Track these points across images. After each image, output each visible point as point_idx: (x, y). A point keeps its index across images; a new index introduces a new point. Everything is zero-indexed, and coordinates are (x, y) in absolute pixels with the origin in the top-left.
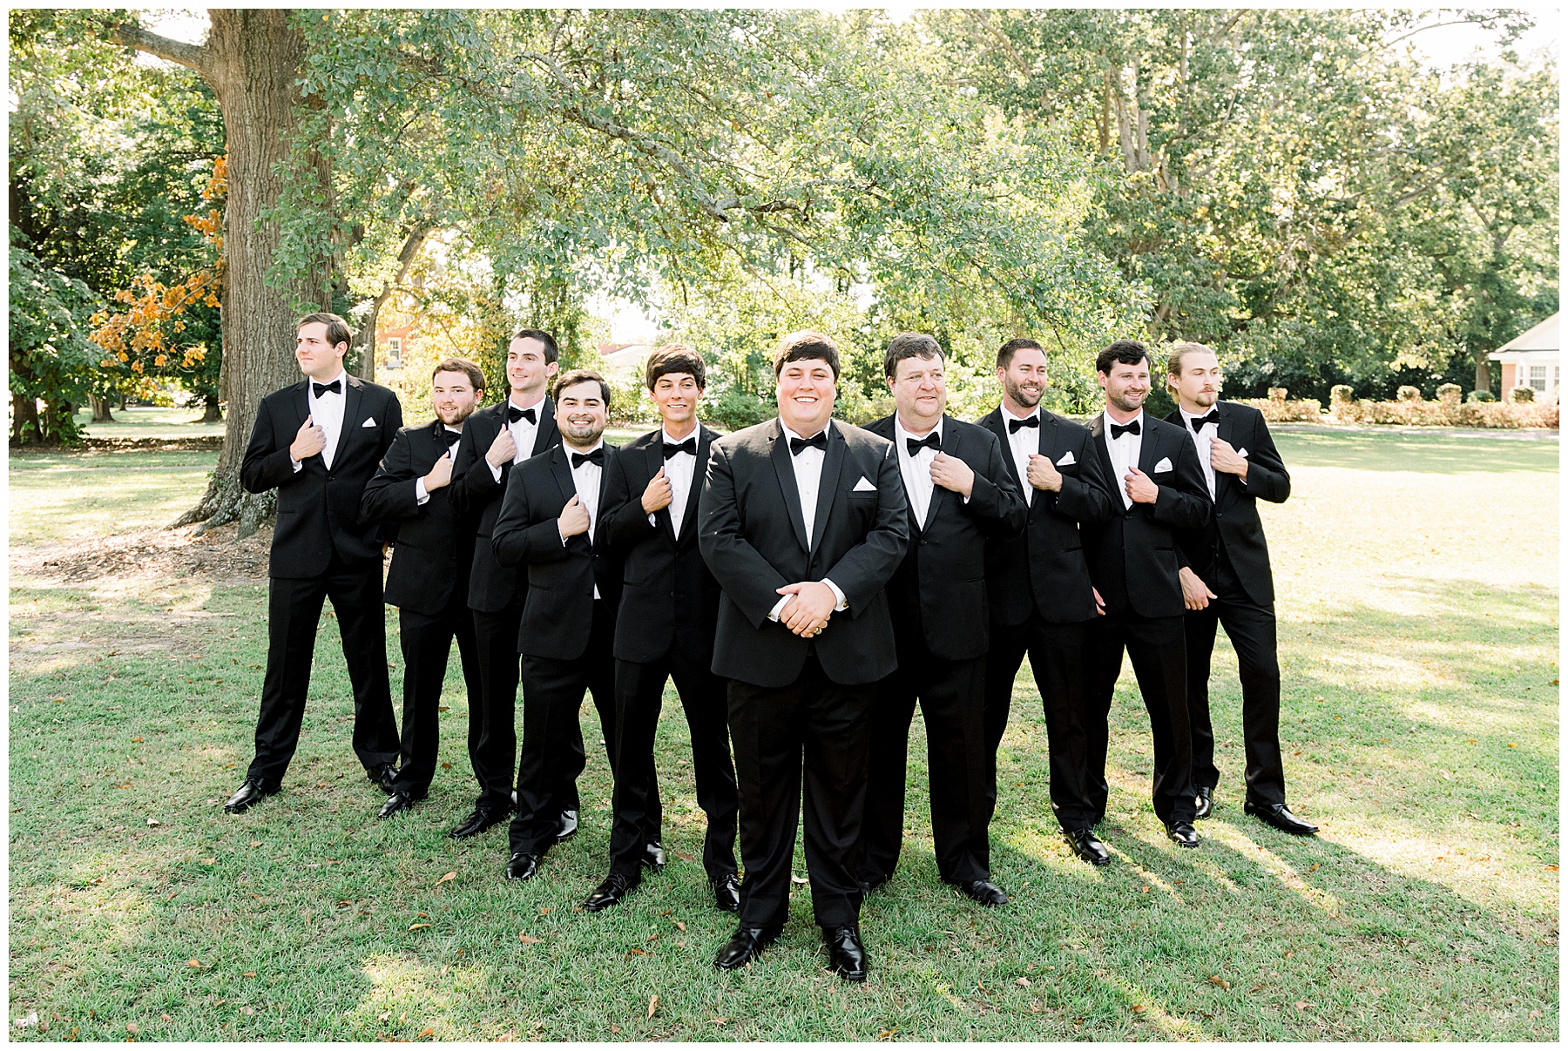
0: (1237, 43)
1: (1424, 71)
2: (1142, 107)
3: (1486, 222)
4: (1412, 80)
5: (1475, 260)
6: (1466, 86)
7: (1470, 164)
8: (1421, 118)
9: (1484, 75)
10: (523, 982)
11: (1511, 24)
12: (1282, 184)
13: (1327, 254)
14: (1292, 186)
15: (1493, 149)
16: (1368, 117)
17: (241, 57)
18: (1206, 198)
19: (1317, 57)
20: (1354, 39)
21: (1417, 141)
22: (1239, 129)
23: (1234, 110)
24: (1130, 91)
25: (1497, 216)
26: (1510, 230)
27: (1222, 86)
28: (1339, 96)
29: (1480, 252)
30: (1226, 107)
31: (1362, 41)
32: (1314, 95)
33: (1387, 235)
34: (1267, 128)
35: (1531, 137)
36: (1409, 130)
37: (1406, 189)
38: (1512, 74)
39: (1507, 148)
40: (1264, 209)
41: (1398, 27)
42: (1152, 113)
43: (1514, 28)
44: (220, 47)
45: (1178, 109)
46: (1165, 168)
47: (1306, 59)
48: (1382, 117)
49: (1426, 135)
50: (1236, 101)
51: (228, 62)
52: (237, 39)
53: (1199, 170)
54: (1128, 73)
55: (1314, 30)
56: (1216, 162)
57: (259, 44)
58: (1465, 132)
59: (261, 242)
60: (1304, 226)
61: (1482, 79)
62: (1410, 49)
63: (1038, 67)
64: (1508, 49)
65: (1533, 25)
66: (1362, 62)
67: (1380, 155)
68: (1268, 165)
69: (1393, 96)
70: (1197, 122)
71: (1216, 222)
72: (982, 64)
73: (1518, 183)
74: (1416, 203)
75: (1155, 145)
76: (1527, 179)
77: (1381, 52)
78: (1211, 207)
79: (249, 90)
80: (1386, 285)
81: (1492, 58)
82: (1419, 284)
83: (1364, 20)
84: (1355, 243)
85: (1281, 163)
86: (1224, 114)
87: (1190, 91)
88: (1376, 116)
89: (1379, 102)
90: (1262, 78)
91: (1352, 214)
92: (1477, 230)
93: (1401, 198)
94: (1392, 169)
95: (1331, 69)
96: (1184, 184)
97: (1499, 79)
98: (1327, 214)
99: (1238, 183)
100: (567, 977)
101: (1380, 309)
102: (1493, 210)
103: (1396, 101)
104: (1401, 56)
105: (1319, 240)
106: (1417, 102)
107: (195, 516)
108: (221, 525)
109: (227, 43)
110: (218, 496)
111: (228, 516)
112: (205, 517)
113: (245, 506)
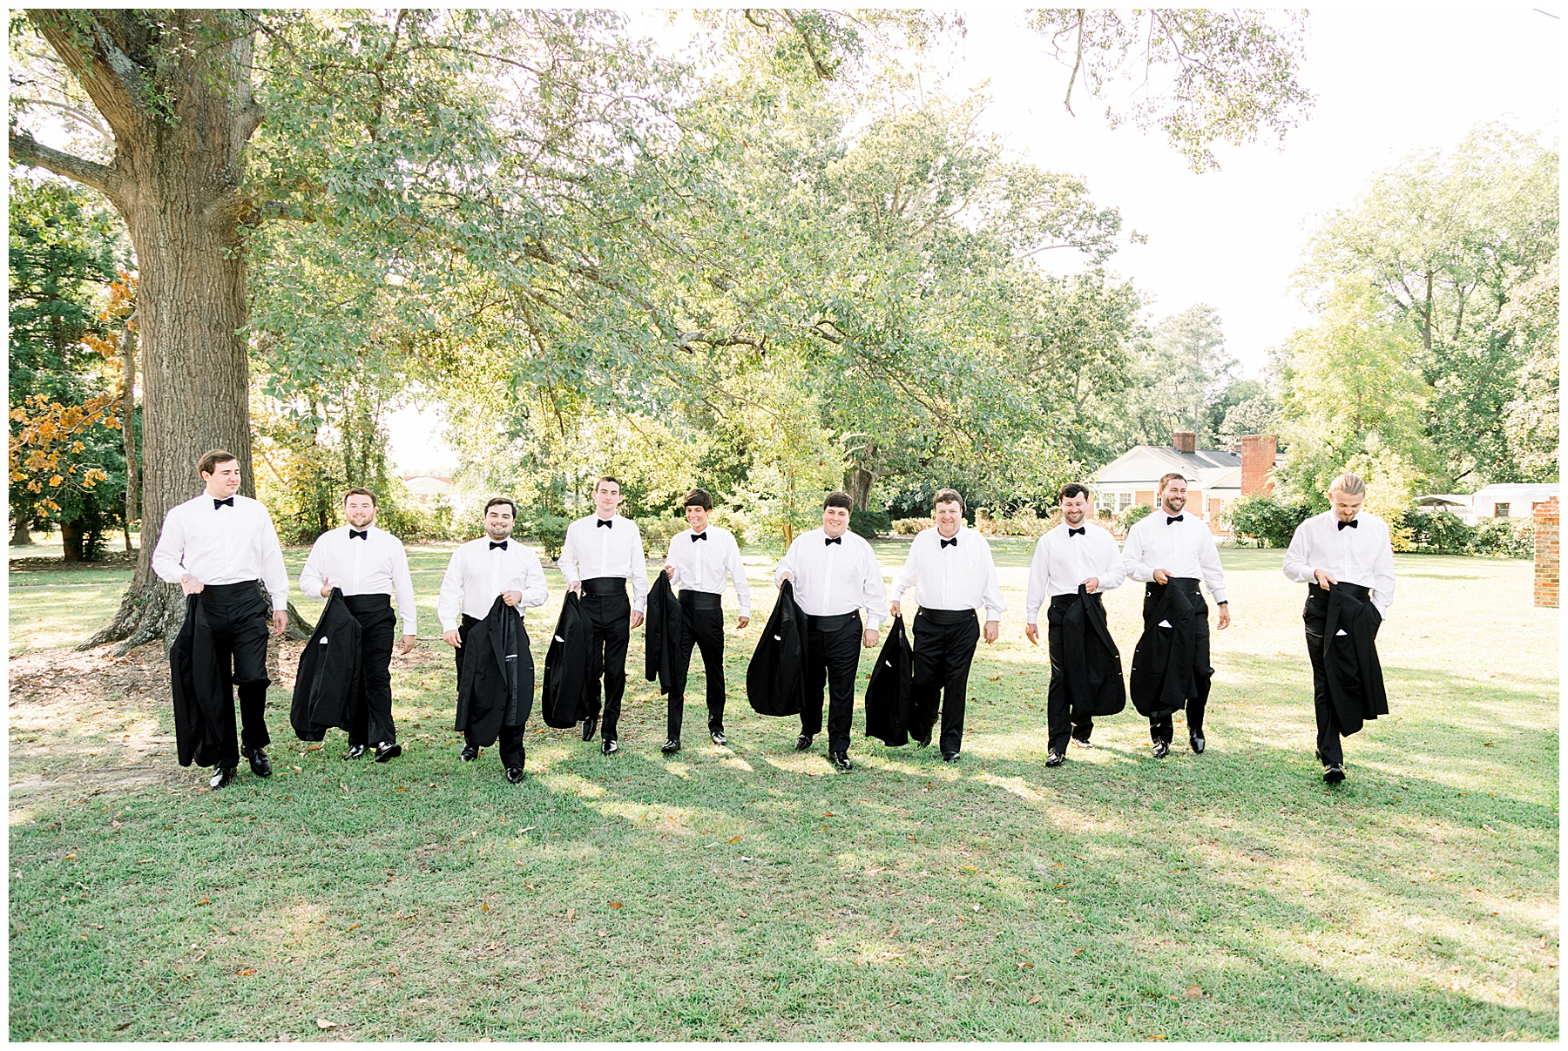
17: (155, 180)
44: (128, 167)
51: (138, 183)
52: (149, 161)
57: (174, 168)
59: (179, 364)
79: (164, 212)
107: (110, 636)
108: (143, 643)
109: (137, 164)
110: (134, 615)
111: (149, 635)
112: (122, 637)
113: (168, 624)
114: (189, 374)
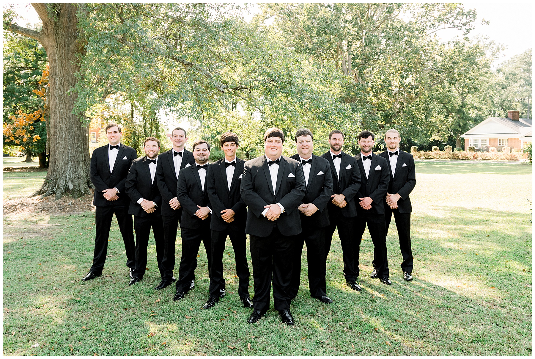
0: (380, 33)
1: (440, 43)
2: (349, 54)
3: (459, 93)
4: (436, 46)
5: (456, 105)
6: (453, 48)
7: (454, 74)
8: (439, 59)
9: (459, 45)
11: (467, 28)
12: (395, 80)
13: (409, 103)
14: (398, 81)
15: (462, 69)
16: (422, 58)
17: (54, 36)
18: (370, 85)
19: (406, 38)
20: (417, 32)
21: (438, 66)
22: (380, 62)
23: (379, 55)
24: (345, 49)
25: (463, 91)
26: (467, 95)
27: (375, 48)
28: (413, 51)
29: (457, 102)
30: (377, 55)
31: (420, 33)
32: (405, 51)
33: (428, 97)
34: (389, 61)
35: (474, 65)
36: (435, 63)
37: (434, 82)
38: (467, 44)
39: (466, 68)
40: (389, 88)
41: (431, 29)
42: (353, 56)
43: (468, 30)
44: (46, 32)
45: (361, 55)
46: (357, 74)
47: (402, 39)
48: (426, 58)
49: (440, 64)
50: (380, 53)
51: (49, 37)
52: (53, 30)
53: (368, 75)
54: (345, 43)
55: (405, 29)
56: (373, 73)
57: (60, 32)
58: (453, 63)
59: (62, 99)
60: (402, 94)
61: (458, 46)
62: (435, 36)
63: (315, 41)
64: (466, 36)
65: (474, 28)
66: (420, 40)
67: (426, 71)
68: (390, 74)
69: (430, 51)
70: (367, 59)
71: (373, 92)
72: (296, 39)
73: (470, 80)
74: (437, 86)
75: (354, 67)
76: (473, 79)
77: (426, 37)
78: (372, 88)
79: (57, 47)
80: (428, 113)
81: (461, 39)
82: (439, 113)
83: (420, 26)
84: (418, 100)
85: (394, 73)
86: (376, 57)
87: (365, 49)
89: (425, 53)
90: (388, 45)
91: (417, 90)
92: (456, 95)
93: (433, 85)
94: (430, 75)
95: (410, 43)
96: (363, 80)
97: (463, 46)
98: (409, 90)
99: (381, 79)
101: (426, 121)
102: (461, 89)
103: (431, 53)
104: (432, 38)
105: (407, 98)
106: (438, 53)
107: (39, 193)
108: (49, 195)
109: (49, 31)
110: (47, 186)
111: (51, 193)
112: (43, 193)
113: (57, 189)
114: (65, 102)
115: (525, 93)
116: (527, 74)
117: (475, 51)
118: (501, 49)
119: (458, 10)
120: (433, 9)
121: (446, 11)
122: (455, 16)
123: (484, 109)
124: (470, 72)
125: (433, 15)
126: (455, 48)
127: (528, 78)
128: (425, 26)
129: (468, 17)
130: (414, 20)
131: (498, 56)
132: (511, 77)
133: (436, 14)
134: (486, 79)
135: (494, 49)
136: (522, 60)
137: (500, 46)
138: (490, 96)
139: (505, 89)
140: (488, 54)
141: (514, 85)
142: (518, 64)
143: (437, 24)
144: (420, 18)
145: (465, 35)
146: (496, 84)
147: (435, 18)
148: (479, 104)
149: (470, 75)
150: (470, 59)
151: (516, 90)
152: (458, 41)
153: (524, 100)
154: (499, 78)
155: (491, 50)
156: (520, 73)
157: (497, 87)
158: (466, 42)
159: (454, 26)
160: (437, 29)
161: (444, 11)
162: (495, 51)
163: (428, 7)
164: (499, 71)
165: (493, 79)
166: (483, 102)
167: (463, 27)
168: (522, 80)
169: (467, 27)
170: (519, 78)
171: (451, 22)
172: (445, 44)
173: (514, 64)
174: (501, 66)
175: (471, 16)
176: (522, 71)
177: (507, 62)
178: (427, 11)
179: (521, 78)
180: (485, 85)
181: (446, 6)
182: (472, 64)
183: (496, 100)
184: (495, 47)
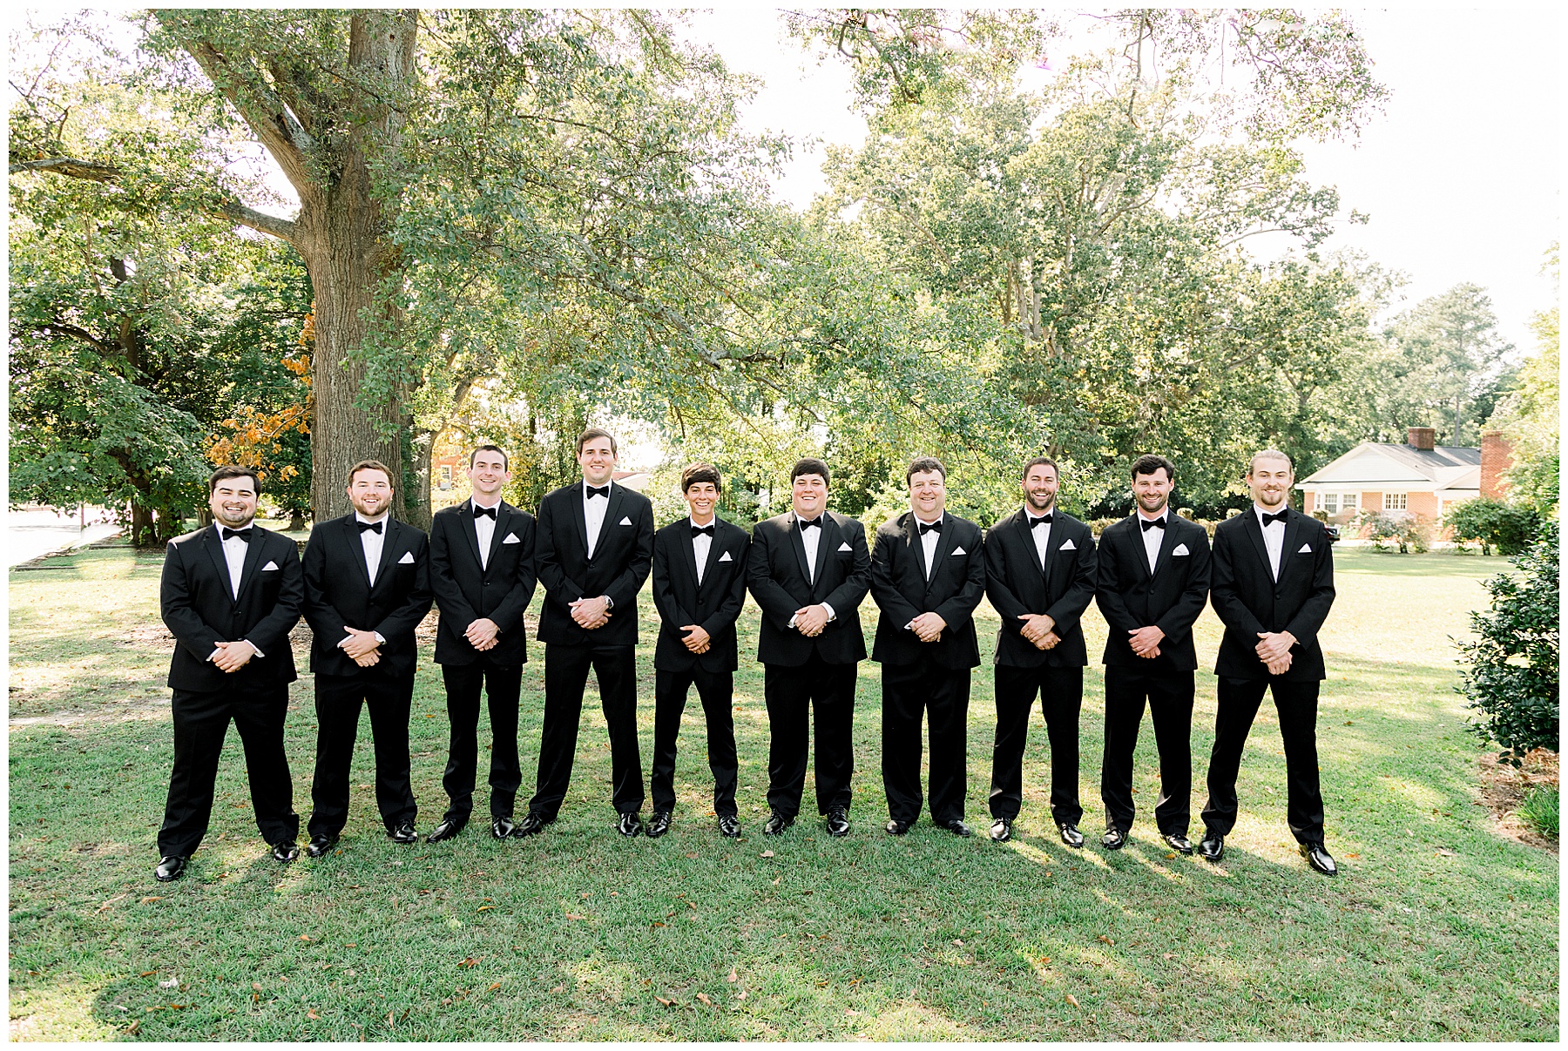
0: (1109, 243)
1: (1249, 267)
2: (1037, 291)
3: (1294, 384)
4: (1241, 274)
5: (1286, 413)
6: (1281, 279)
7: (1283, 339)
8: (1247, 303)
9: (1294, 271)
10: (570, 948)
11: (1315, 232)
12: (1142, 352)
13: (1175, 406)
14: (1149, 353)
15: (1301, 327)
16: (1208, 301)
18: (1083, 363)
19: (1169, 254)
20: (1197, 241)
21: (1244, 320)
22: (1109, 309)
23: (1106, 294)
24: (1028, 279)
25: (1302, 379)
26: (1311, 391)
27: (1098, 276)
28: (1185, 285)
29: (1289, 407)
30: (1100, 292)
31: (1203, 244)
32: (1166, 284)
33: (1220, 393)
34: (1131, 309)
35: (1329, 319)
36: (1238, 312)
37: (1235, 358)
38: (1314, 270)
39: (1311, 327)
40: (1129, 370)
41: (1230, 233)
42: (1044, 295)
43: (1316, 235)
45: (1064, 292)
46: (1053, 339)
47: (1161, 256)
48: (1218, 302)
49: (1251, 316)
50: (1108, 287)
53: (1078, 341)
54: (1026, 265)
55: (1167, 234)
56: (1091, 335)
58: (1279, 315)
60: (1159, 385)
61: (1293, 273)
62: (1240, 249)
63: (957, 258)
64: (1312, 251)
65: (1331, 233)
66: (1204, 259)
67: (1216, 331)
68: (1131, 338)
69: (1226, 286)
70: (1077, 303)
71: (1092, 381)
72: (913, 255)
73: (1319, 354)
74: (1242, 368)
75: (1045, 321)
76: (1325, 351)
77: (1217, 252)
78: (1089, 369)
80: (1219, 430)
81: (1301, 258)
82: (1244, 431)
83: (1205, 227)
84: (1196, 399)
85: (1142, 337)
86: (1099, 297)
87: (1073, 279)
88: (1213, 301)
89: (1215, 290)
90: (1127, 270)
91: (1195, 377)
92: (1287, 390)
93: (1231, 365)
94: (1224, 342)
95: (1180, 263)
96: (1068, 351)
97: (1305, 273)
98: (1176, 376)
99: (1109, 351)
100: (605, 944)
101: (1214, 449)
102: (1298, 375)
103: (1229, 289)
104: (1232, 254)
105: (1169, 396)
106: (1244, 290)
115: (1451, 387)
116: (1456, 342)
117: (1332, 285)
118: (1396, 282)
119: (1295, 188)
120: (1234, 186)
121: (1266, 191)
122: (1287, 203)
123: (1352, 423)
124: (1319, 335)
125: (1235, 200)
126: (1286, 278)
127: (1458, 353)
128: (1215, 225)
129: (1319, 206)
130: (1188, 212)
131: (1387, 299)
132: (1418, 351)
133: (1242, 198)
134: (1358, 353)
135: (1378, 283)
136: (1446, 310)
137: (1392, 277)
138: (1366, 393)
139: (1403, 378)
140: (1365, 294)
141: (1424, 369)
142: (1435, 319)
143: (1245, 221)
144: (1204, 207)
145: (1310, 248)
146: (1382, 365)
147: (1239, 207)
148: (1341, 411)
149: (1319, 342)
150: (1321, 303)
151: (1428, 380)
152: (1292, 261)
153: (1447, 403)
154: (1388, 351)
155: (1371, 286)
156: (1439, 340)
157: (1384, 371)
158: (1311, 264)
159: (1285, 227)
160: (1245, 233)
161: (1260, 190)
162: (1381, 288)
163: (1224, 181)
164: (1388, 334)
165: (1375, 353)
166: (1350, 407)
167: (1305, 230)
168: (1443, 356)
169: (1316, 229)
170: (1437, 351)
171: (1277, 217)
172: (1262, 268)
173: (1425, 318)
174: (1393, 323)
175: (1324, 203)
176: (1445, 334)
177: (1408, 314)
178: (1220, 192)
179: (1441, 351)
180: (1356, 366)
181: (1266, 180)
182: (1326, 315)
183: (1381, 402)
184: (1381, 279)
